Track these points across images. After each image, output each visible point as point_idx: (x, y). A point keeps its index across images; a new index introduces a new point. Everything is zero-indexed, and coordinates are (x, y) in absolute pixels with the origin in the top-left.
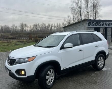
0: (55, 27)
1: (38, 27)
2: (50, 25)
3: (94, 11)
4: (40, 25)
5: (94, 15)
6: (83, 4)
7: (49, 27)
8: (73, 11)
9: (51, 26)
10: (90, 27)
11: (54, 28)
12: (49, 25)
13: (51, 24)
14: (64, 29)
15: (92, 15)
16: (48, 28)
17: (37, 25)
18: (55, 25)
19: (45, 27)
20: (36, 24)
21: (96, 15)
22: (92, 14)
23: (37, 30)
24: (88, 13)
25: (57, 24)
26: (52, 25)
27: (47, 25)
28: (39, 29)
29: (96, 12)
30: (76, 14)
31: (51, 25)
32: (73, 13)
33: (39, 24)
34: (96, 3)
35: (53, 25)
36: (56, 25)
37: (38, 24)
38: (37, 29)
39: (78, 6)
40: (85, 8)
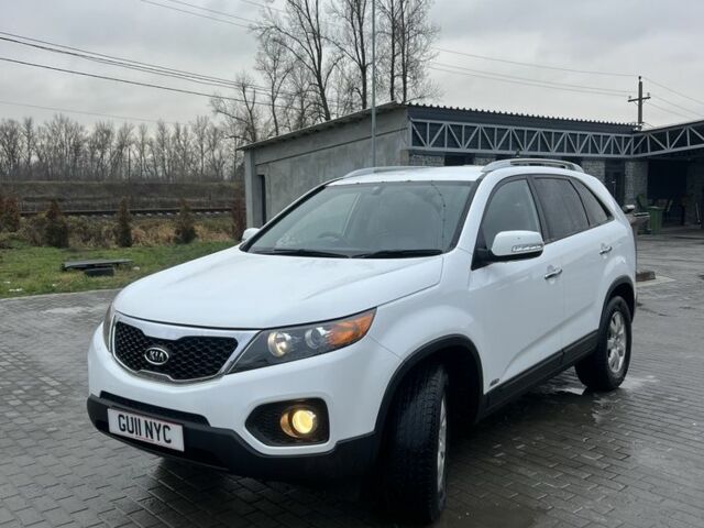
0: (147, 147)
1: (22, 142)
2: (108, 133)
3: (398, 59)
4: (35, 128)
5: (398, 81)
6: (336, 11)
7: (102, 147)
8: (268, 54)
9: (115, 142)
10: (425, 154)
11: (142, 152)
12: (105, 133)
13: (116, 129)
14: (253, 159)
15: (388, 86)
16: (98, 153)
17: (13, 132)
18: (143, 133)
19: (77, 147)
20: (12, 122)
21: (405, 82)
22: (387, 77)
23: (16, 167)
24: (363, 68)
25: (162, 128)
26: (125, 132)
27: (89, 131)
28: (34, 159)
29: (405, 66)
30: (288, 71)
31: (116, 134)
32: (270, 63)
33: (29, 124)
34: (405, 15)
35: (135, 134)
36: (152, 134)
37: (21, 122)
38: (12, 154)
39: (306, 22)
40: (348, 37)
